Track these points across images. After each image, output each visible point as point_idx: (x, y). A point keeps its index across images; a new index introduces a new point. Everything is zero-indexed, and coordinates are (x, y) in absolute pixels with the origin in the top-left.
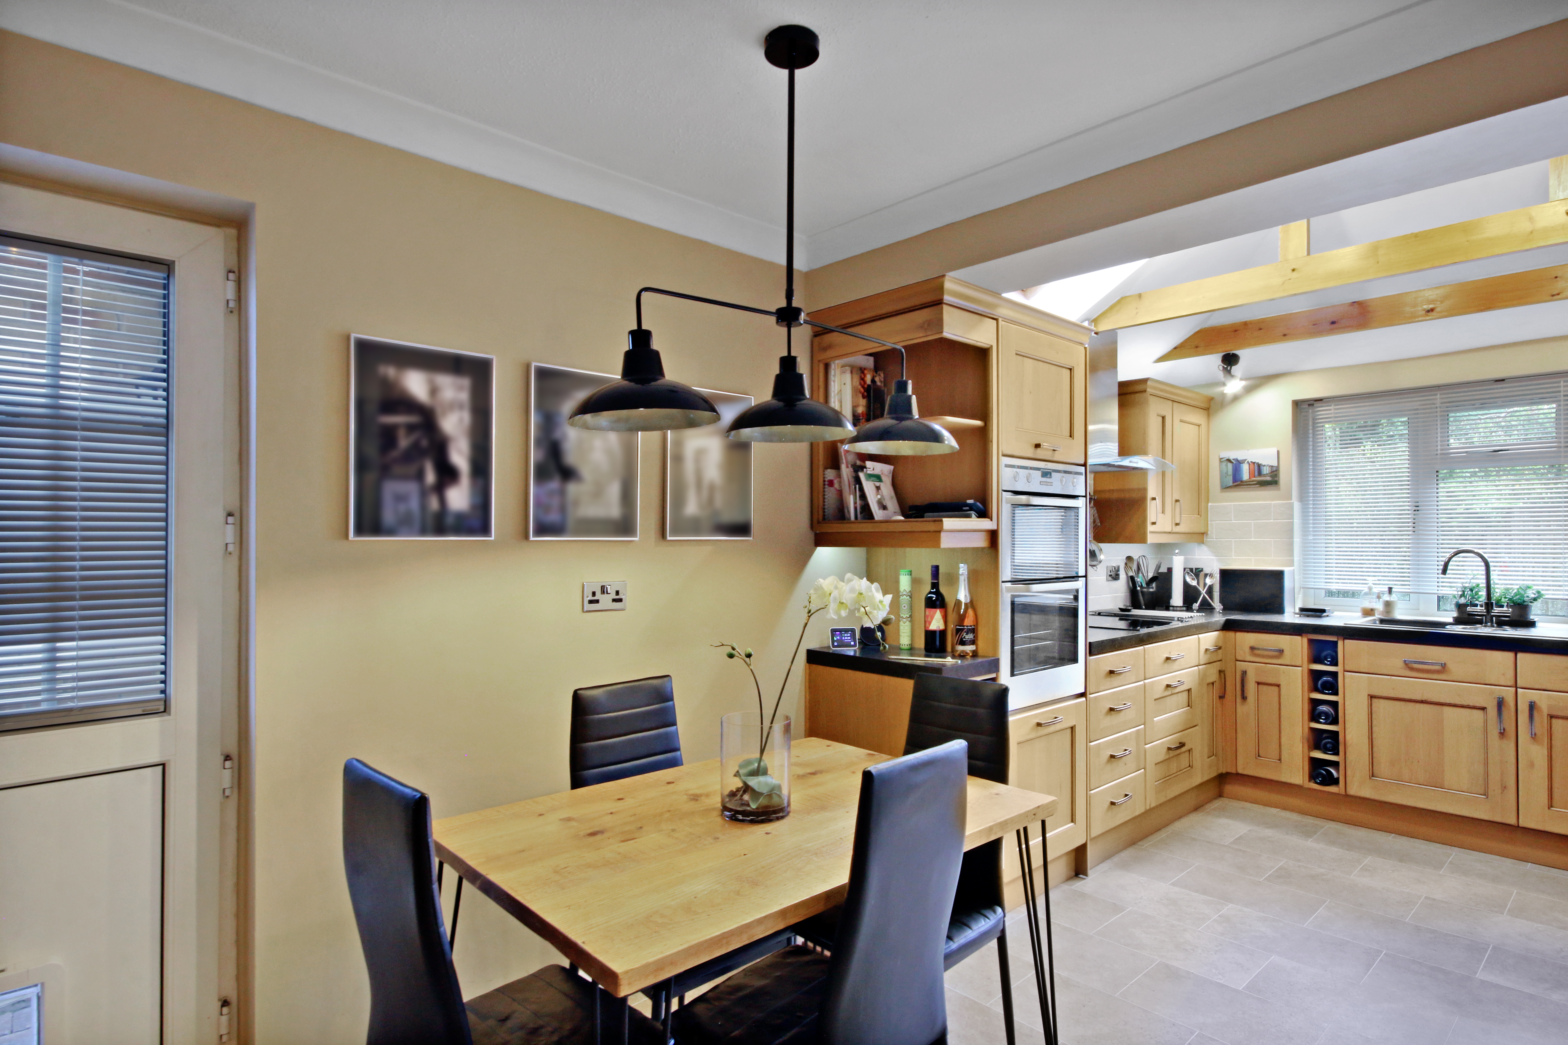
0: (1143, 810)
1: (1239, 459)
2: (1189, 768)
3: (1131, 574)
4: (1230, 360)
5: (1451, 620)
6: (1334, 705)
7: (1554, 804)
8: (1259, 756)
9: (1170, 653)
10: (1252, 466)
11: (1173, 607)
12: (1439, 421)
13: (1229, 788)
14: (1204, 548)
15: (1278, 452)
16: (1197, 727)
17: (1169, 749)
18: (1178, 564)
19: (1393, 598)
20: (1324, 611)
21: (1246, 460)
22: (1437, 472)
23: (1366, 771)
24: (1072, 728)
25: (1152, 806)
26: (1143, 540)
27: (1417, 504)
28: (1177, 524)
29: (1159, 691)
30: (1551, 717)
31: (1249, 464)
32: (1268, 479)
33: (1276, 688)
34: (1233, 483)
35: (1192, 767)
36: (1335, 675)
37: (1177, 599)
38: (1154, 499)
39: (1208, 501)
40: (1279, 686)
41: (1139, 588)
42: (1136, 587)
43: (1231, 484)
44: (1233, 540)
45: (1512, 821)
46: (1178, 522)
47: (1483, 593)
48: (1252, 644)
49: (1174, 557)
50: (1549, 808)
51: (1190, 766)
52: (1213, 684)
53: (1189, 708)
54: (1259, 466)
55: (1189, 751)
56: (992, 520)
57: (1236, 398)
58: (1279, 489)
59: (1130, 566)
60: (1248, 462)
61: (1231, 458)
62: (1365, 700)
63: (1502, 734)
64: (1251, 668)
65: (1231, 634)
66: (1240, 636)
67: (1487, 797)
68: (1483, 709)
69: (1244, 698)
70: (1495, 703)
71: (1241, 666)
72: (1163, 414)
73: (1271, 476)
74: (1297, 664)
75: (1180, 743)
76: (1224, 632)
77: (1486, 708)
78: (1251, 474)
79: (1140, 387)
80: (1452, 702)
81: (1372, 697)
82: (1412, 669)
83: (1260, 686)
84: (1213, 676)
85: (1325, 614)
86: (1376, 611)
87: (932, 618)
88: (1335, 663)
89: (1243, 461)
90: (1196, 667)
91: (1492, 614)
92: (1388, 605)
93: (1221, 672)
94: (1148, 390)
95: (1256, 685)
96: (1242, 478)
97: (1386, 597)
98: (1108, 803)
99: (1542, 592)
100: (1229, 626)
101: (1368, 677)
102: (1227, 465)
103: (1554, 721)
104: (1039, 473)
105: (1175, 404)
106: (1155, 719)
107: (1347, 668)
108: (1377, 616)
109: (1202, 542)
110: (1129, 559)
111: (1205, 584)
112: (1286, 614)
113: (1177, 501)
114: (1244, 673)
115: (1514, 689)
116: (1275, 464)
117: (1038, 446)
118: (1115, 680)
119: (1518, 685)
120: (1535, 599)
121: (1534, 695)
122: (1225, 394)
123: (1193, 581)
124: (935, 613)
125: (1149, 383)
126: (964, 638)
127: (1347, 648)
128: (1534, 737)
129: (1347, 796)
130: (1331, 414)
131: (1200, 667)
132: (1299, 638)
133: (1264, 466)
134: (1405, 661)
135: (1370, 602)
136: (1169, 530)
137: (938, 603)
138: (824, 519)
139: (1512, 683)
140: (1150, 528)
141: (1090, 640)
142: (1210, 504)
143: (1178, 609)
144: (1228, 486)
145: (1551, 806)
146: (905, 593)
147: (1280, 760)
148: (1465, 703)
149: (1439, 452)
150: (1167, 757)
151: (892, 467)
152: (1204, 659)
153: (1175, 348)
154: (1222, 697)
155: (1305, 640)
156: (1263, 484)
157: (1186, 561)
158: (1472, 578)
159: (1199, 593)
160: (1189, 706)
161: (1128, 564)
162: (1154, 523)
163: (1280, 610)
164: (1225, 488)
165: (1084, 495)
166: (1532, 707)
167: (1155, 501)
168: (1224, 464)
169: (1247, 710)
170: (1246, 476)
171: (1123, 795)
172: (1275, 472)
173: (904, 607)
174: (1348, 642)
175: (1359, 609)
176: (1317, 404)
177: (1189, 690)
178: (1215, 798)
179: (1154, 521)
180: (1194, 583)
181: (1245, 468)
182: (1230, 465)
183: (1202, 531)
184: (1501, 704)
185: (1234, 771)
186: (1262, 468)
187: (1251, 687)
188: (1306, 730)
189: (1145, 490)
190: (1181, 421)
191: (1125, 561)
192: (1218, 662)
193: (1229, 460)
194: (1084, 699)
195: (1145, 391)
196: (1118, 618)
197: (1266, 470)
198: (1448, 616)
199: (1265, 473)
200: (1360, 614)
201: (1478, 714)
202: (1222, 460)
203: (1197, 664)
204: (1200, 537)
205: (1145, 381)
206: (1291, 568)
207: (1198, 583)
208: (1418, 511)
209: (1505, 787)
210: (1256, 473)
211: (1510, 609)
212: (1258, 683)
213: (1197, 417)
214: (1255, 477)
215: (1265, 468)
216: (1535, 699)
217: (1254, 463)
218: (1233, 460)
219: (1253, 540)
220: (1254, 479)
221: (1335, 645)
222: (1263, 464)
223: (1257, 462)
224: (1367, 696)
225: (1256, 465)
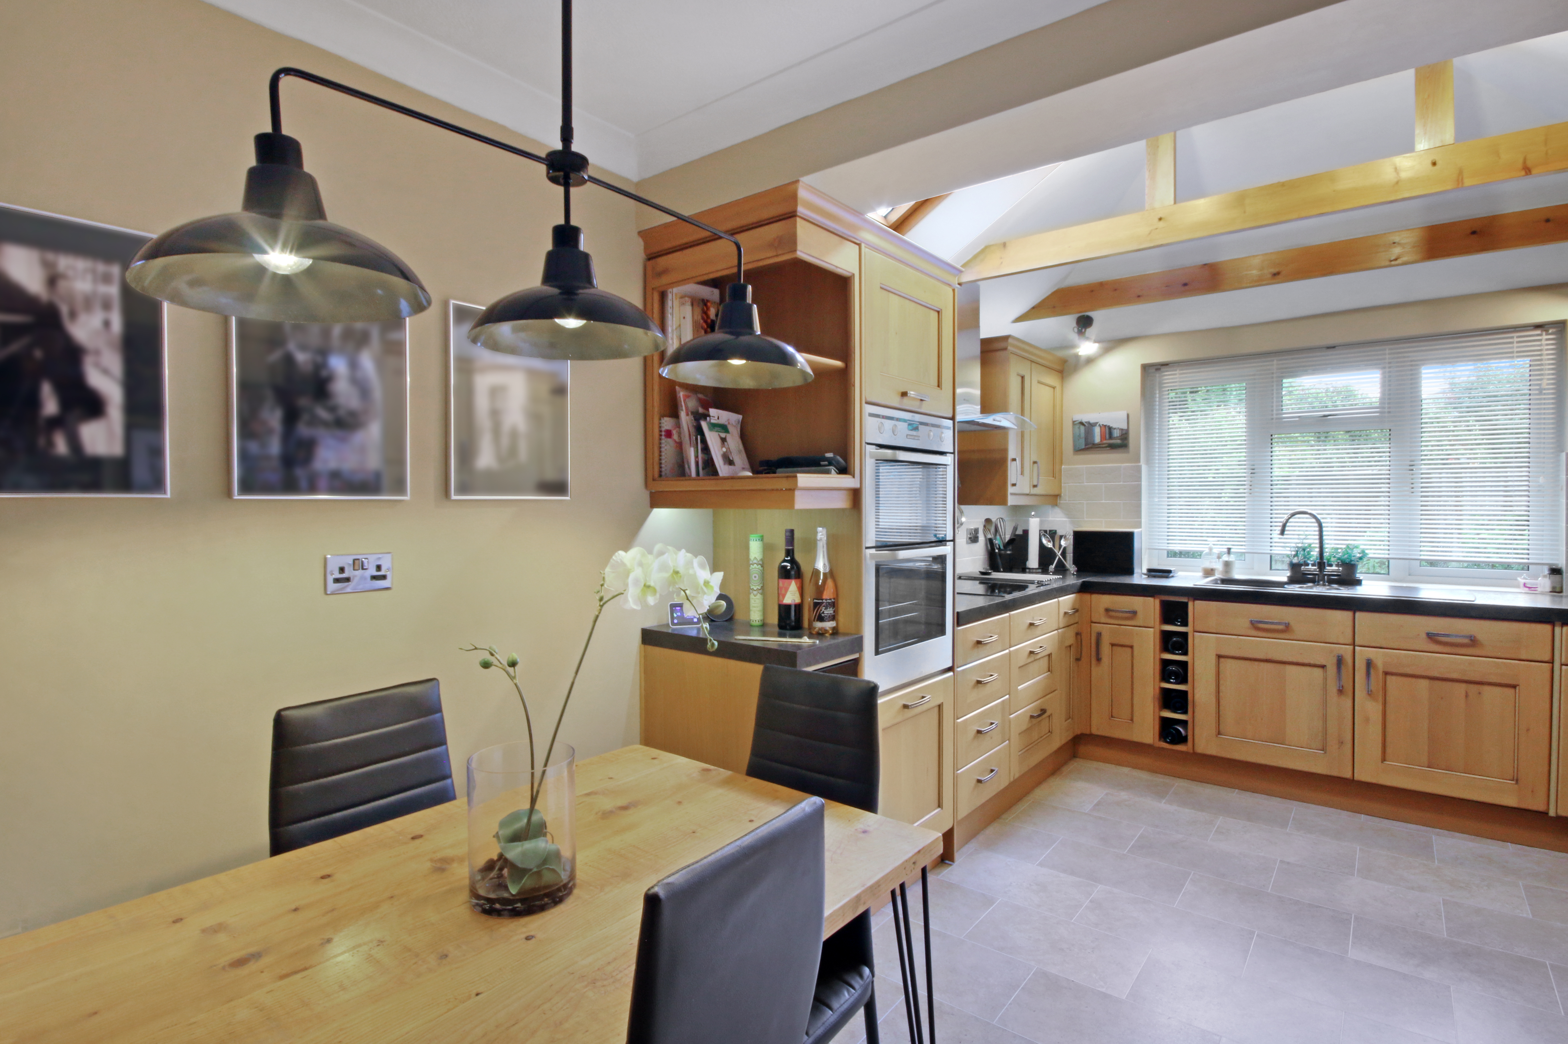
0: (1007, 783)
1: (1092, 421)
2: (1049, 734)
3: (989, 536)
4: (1085, 322)
5: (1285, 579)
6: (1184, 665)
7: (1387, 758)
8: (1112, 717)
9: (1033, 618)
10: (1103, 428)
11: (1029, 569)
12: (1275, 386)
13: (1082, 749)
14: (1057, 510)
15: (1128, 415)
16: (1056, 692)
17: (1032, 717)
18: (1034, 526)
19: (1232, 558)
20: (1169, 572)
21: (1097, 423)
22: (1272, 435)
23: (1214, 731)
24: (940, 707)
25: (1016, 777)
26: (1003, 501)
27: (1253, 467)
28: (1035, 486)
29: (1023, 659)
30: (1386, 673)
31: (1101, 427)
32: (1119, 441)
33: (1129, 650)
34: (1086, 445)
35: (1052, 733)
36: (1185, 635)
37: (1033, 561)
38: (1014, 460)
39: (1061, 464)
40: (1132, 647)
41: (997, 551)
42: (995, 550)
43: (1083, 447)
44: (1085, 502)
45: (1348, 775)
46: (1035, 483)
47: (1315, 553)
48: (1106, 606)
49: (1030, 519)
50: (1382, 762)
51: (1049, 732)
52: (1070, 646)
53: (1049, 673)
54: (1110, 428)
55: (1049, 716)
56: (854, 477)
57: (1090, 361)
58: (1128, 452)
59: (989, 528)
60: (1099, 425)
61: (1084, 420)
62: (1213, 659)
63: (1341, 691)
64: (1105, 630)
65: (1087, 597)
66: (1095, 597)
67: (1325, 753)
68: (1323, 667)
69: (1099, 660)
70: (1335, 660)
71: (1096, 627)
72: (1022, 373)
73: (1121, 439)
74: (1150, 626)
75: (1042, 710)
76: (1081, 594)
77: (1325, 666)
78: (1103, 437)
79: (1002, 345)
80: (1295, 660)
81: (1219, 657)
82: (1258, 629)
83: (1115, 648)
84: (1071, 640)
85: (1171, 575)
86: (1216, 571)
87: (787, 590)
88: (1185, 623)
89: (1095, 424)
90: (1056, 632)
91: (1325, 573)
92: (1227, 565)
93: (1078, 634)
94: (1009, 348)
95: (1111, 646)
96: (1094, 441)
97: (1225, 558)
98: (974, 781)
99: (1366, 551)
100: (1085, 588)
101: (1217, 637)
102: (1079, 428)
103: (1389, 678)
104: (906, 425)
105: (1033, 365)
106: (1019, 688)
107: (1197, 629)
108: (1218, 576)
109: (1055, 505)
110: (988, 521)
111: (1060, 546)
112: (1135, 575)
113: (1035, 462)
114: (1099, 635)
115: (1351, 647)
116: (1125, 427)
117: (904, 394)
118: (982, 650)
119: (1357, 643)
120: (1361, 558)
121: (1371, 653)
122: (1080, 356)
123: (1049, 543)
124: (790, 584)
125: (1010, 340)
126: (823, 613)
127: (1196, 608)
128: (1370, 693)
129: (1195, 754)
130: (1176, 378)
131: (1059, 630)
132: (1151, 599)
133: (1115, 429)
134: (1251, 621)
135: (1211, 562)
136: (1027, 492)
137: (793, 573)
138: (660, 476)
139: (1350, 641)
140: (1011, 490)
141: (958, 610)
142: (1063, 466)
143: (1034, 571)
144: (1080, 448)
145: (1384, 759)
146: (755, 561)
147: (1132, 720)
148: (1306, 661)
149: (1275, 416)
150: (1030, 725)
151: (740, 417)
152: (1062, 622)
153: (1033, 308)
154: (1078, 660)
155: (1157, 602)
156: (1113, 447)
157: (1041, 523)
158: (1304, 539)
159: (1055, 555)
160: (1049, 671)
161: (987, 527)
162: (1014, 485)
163: (1130, 571)
164: (1078, 450)
165: (952, 451)
166: (1369, 664)
167: (1015, 462)
168: (1077, 427)
169: (1100, 673)
170: (1097, 439)
171: (989, 771)
172: (1125, 435)
173: (755, 577)
174: (1198, 603)
175: (1200, 569)
176: (1163, 369)
177: (1049, 655)
178: (1070, 759)
179: (1015, 483)
180: (1050, 545)
181: (1097, 431)
182: (1082, 428)
183: (1056, 493)
184: (1340, 661)
185: (1088, 732)
186: (1112, 430)
187: (1106, 649)
188: (1158, 691)
189: (1005, 451)
190: (1039, 382)
191: (984, 524)
192: (1076, 625)
193: (1081, 423)
194: (951, 674)
195: (1005, 349)
196: (978, 582)
197: (1116, 434)
198: (1283, 576)
200: (1201, 574)
201: (1318, 672)
202: (1075, 423)
203: (1057, 628)
204: (1054, 499)
205: (1005, 338)
206: (1140, 530)
207: (1054, 545)
208: (1254, 473)
209: (1342, 743)
210: (1107, 436)
211: (1341, 568)
212: (1113, 645)
213: (1051, 379)
214: (1106, 440)
215: (1115, 431)
216: (1372, 656)
217: (1105, 426)
218: (1086, 422)
219: (1103, 501)
220: (1105, 442)
221: (1185, 606)
222: (1114, 427)
223: (1108, 425)
224: (1215, 656)
225: (1107, 428)
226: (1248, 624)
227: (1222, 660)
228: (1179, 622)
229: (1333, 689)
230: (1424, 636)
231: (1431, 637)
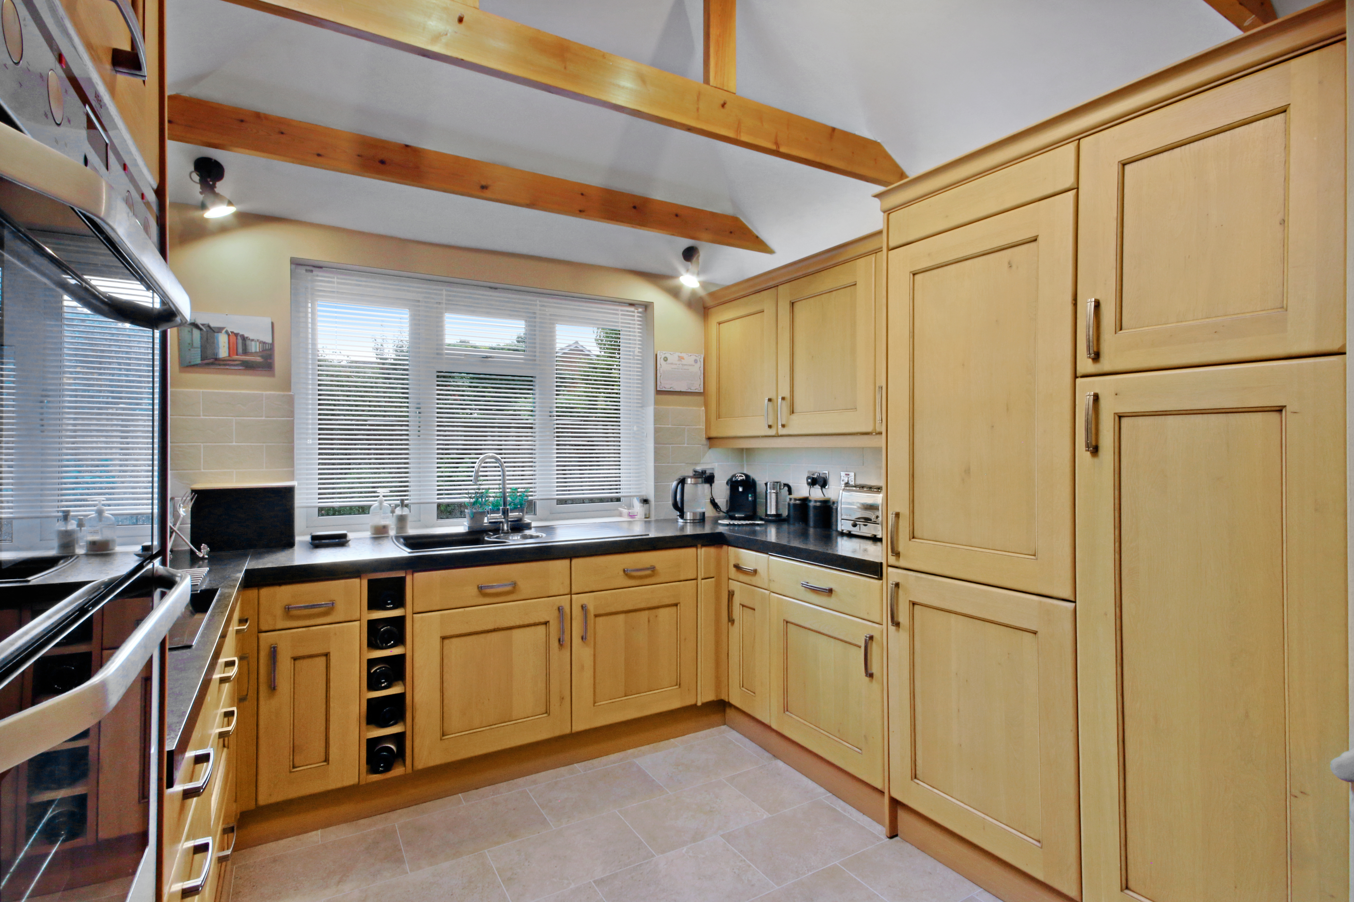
1: (212, 325)
4: (210, 170)
6: (400, 660)
7: (597, 699)
8: (294, 768)
10: (233, 339)
12: (437, 316)
15: (272, 324)
19: (406, 511)
20: (343, 539)
21: (223, 328)
23: (438, 734)
30: (597, 616)
31: (229, 335)
32: (259, 359)
33: (324, 659)
34: (203, 360)
36: (401, 620)
40: (327, 655)
43: (198, 361)
44: (202, 445)
45: (568, 731)
48: (287, 602)
50: (594, 705)
54: (244, 339)
58: (274, 376)
60: (227, 332)
61: (199, 322)
62: (437, 643)
63: (561, 644)
64: (283, 639)
66: (266, 592)
67: (549, 716)
68: (546, 623)
69: (274, 688)
70: (555, 614)
71: (273, 639)
73: (262, 357)
74: (354, 618)
76: (245, 593)
77: (548, 622)
78: (232, 350)
80: (521, 623)
81: (444, 638)
82: (487, 595)
83: (298, 663)
85: (349, 543)
86: (389, 528)
88: (401, 605)
89: (220, 330)
92: (402, 520)
95: (292, 660)
96: (217, 354)
97: (398, 511)
100: (249, 582)
101: (442, 615)
102: (191, 332)
103: (598, 620)
107: (417, 609)
108: (399, 538)
112: (297, 547)
114: (274, 649)
115: (569, 596)
116: (269, 341)
119: (573, 591)
121: (584, 599)
127: (416, 583)
128: (584, 640)
129: (416, 772)
132: (357, 580)
133: (253, 340)
134: (478, 587)
139: (568, 590)
144: (192, 363)
145: (595, 702)
147: (326, 760)
148: (531, 622)
155: (365, 583)
156: (249, 367)
163: (290, 543)
164: (188, 366)
166: (583, 611)
169: (277, 705)
170: (223, 352)
172: (268, 352)
174: (418, 575)
175: (369, 527)
181: (223, 340)
182: (196, 333)
184: (559, 615)
186: (248, 342)
187: (284, 665)
188: (363, 705)
193: (196, 325)
197: (254, 347)
199: (253, 350)
201: (542, 629)
206: (294, 483)
209: (562, 699)
210: (240, 350)
212: (295, 659)
214: (237, 355)
215: (253, 343)
216: (585, 602)
217: (236, 335)
218: (203, 325)
219: (234, 444)
220: (236, 357)
221: (401, 582)
222: (251, 338)
223: (241, 333)
224: (439, 638)
225: (239, 338)
226: (475, 591)
227: (446, 642)
228: (389, 604)
229: (554, 644)
230: (622, 573)
231: (627, 573)
